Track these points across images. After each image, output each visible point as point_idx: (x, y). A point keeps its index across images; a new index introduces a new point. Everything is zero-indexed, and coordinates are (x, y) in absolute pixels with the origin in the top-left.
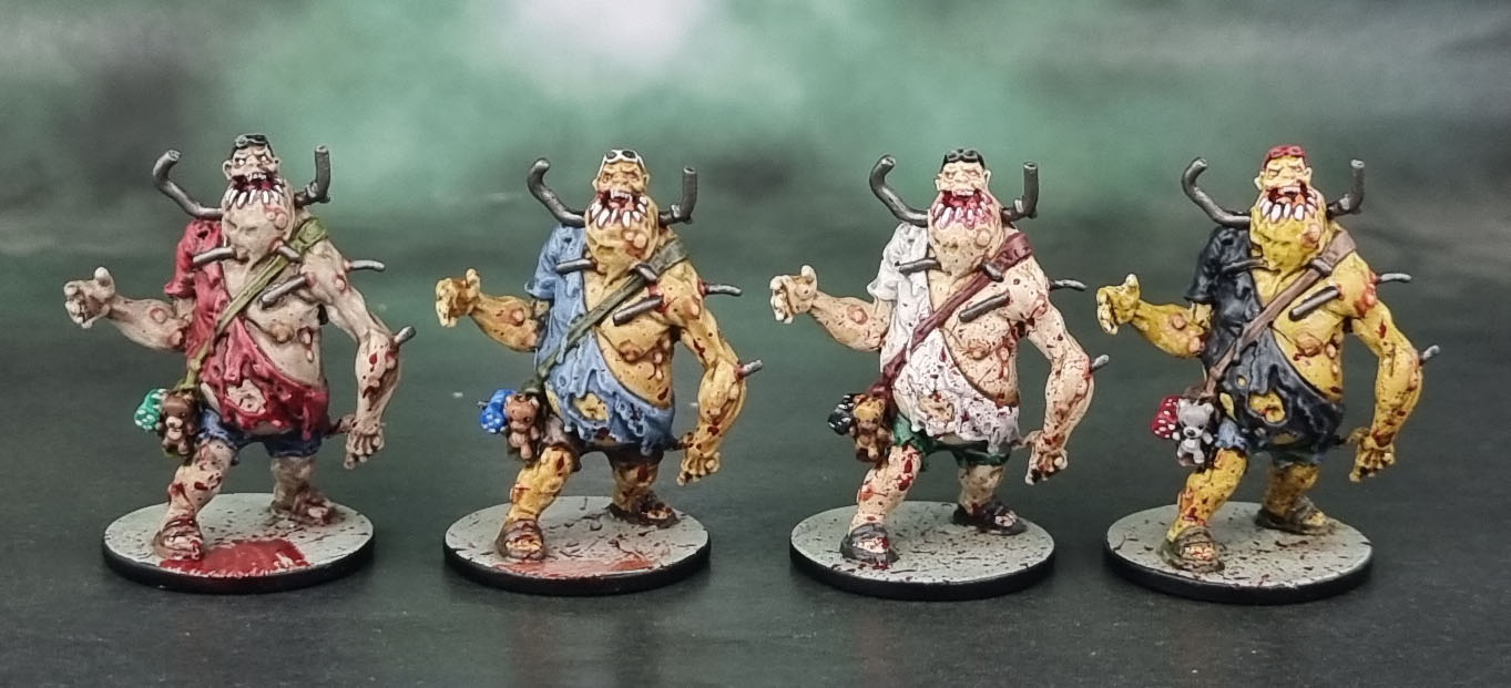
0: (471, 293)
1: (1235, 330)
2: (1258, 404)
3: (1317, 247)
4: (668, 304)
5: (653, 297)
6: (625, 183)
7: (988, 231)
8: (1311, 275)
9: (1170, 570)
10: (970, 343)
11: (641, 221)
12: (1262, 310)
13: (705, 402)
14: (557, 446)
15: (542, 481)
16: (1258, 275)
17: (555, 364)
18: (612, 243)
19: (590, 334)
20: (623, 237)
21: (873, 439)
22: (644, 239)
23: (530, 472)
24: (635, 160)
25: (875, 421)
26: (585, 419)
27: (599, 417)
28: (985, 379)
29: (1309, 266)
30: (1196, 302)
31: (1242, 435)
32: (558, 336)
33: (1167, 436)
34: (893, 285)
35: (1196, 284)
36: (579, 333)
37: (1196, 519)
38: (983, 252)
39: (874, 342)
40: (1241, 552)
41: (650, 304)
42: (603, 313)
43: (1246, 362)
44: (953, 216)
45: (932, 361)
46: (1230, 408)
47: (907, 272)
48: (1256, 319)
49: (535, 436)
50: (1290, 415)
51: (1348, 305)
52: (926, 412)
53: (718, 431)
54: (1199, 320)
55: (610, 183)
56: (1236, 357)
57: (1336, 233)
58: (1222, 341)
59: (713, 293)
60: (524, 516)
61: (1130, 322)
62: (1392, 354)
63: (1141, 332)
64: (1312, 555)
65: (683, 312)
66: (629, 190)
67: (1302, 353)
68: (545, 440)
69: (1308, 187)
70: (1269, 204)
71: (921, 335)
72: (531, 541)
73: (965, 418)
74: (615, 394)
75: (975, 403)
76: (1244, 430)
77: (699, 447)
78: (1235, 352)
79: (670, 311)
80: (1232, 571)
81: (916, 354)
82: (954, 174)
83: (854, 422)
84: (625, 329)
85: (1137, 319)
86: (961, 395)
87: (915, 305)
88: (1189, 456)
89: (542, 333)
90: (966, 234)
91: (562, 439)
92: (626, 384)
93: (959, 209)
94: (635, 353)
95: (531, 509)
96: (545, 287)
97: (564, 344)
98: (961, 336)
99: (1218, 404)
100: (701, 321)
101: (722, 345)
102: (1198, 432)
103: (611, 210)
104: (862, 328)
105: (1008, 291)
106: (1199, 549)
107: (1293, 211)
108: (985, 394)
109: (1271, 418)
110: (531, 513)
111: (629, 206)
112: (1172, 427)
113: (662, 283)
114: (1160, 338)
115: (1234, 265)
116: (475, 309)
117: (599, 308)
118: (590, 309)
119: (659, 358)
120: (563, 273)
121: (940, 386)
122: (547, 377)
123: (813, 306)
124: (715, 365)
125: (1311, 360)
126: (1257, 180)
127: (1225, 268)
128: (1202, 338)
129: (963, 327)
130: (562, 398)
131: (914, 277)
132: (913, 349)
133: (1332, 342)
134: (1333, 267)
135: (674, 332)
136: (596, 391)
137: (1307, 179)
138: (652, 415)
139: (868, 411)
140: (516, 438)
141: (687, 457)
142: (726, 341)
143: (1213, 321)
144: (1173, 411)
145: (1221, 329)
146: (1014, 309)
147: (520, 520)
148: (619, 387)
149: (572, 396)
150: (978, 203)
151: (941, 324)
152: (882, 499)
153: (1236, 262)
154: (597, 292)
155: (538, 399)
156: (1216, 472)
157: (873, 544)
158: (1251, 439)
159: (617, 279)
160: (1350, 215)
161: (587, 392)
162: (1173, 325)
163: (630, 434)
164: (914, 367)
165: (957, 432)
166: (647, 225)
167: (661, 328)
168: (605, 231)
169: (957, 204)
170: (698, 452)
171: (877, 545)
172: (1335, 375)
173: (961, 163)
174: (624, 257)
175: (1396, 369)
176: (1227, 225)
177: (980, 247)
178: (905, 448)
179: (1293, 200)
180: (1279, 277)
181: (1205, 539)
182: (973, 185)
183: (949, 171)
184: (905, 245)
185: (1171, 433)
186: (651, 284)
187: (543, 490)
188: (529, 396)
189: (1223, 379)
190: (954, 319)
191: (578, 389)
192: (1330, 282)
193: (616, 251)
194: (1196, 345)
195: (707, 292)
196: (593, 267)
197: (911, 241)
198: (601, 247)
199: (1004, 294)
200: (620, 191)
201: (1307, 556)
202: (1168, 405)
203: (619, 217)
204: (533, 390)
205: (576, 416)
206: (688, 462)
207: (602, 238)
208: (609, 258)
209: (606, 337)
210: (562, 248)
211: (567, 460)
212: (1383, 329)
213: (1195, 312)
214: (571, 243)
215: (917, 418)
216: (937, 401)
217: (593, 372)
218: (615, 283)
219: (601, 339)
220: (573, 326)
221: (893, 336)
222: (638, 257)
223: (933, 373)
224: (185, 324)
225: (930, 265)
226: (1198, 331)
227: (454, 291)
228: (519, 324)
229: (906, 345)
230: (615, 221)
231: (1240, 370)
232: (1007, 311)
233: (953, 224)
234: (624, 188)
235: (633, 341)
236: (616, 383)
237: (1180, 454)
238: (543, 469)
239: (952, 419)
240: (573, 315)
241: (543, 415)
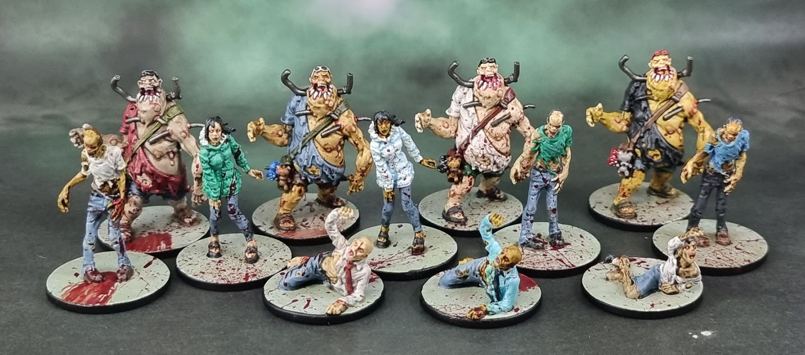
0: (261, 127)
1: (641, 124)
2: (651, 153)
3: (674, 91)
4: (343, 128)
5: (337, 125)
6: (323, 80)
7: (501, 90)
8: (671, 102)
9: (616, 218)
10: (496, 134)
11: (331, 96)
12: (652, 116)
13: (359, 165)
14: (299, 185)
15: (293, 199)
16: (650, 101)
17: (297, 153)
18: (319, 105)
19: (312, 141)
20: (324, 103)
21: (456, 174)
22: (333, 103)
23: (287, 195)
24: (327, 70)
25: (457, 168)
26: (310, 174)
27: (316, 174)
28: (502, 148)
29: (671, 98)
30: (625, 111)
31: (644, 165)
32: (297, 141)
33: (614, 165)
34: (458, 111)
35: (624, 104)
36: (307, 141)
37: (625, 196)
38: (499, 99)
39: (453, 135)
40: (643, 207)
41: (336, 128)
42: (316, 133)
43: (646, 136)
44: (488, 85)
45: (481, 143)
46: (639, 154)
47: (466, 107)
48: (650, 120)
49: (289, 181)
50: (663, 157)
51: (686, 113)
52: (479, 162)
53: (364, 175)
54: (626, 118)
55: (317, 80)
56: (642, 135)
57: (681, 84)
58: (636, 128)
59: (360, 121)
60: (286, 212)
61: (600, 121)
62: (703, 132)
63: (604, 124)
64: (671, 208)
65: (349, 131)
66: (325, 83)
67: (668, 133)
68: (293, 182)
69: (670, 67)
70: (655, 74)
71: (475, 132)
72: (290, 223)
73: (495, 163)
74: (323, 165)
75: (499, 158)
76: (644, 163)
77: (356, 181)
78: (641, 133)
79: (344, 131)
80: (640, 218)
81: (473, 140)
82: (486, 68)
83: (449, 168)
84: (326, 139)
85: (602, 120)
86: (493, 155)
87: (471, 120)
88: (623, 173)
89: (290, 139)
90: (494, 93)
91: (301, 182)
92: (327, 160)
93: (490, 83)
94: (330, 148)
95: (288, 209)
96: (290, 120)
97: (301, 145)
98: (492, 132)
99: (634, 152)
100: (356, 133)
101: (365, 141)
102: (627, 164)
103: (319, 92)
104: (447, 130)
105: (509, 113)
106: (627, 209)
107: (664, 77)
108: (502, 154)
109: (656, 159)
110: (289, 210)
111: (326, 90)
112: (616, 162)
113: (340, 119)
114: (610, 126)
115: (641, 98)
116: (263, 132)
117: (314, 131)
118: (311, 131)
119: (339, 148)
120: (298, 116)
121: (485, 152)
122: (294, 159)
123: (430, 124)
124: (362, 150)
125: (671, 135)
126: (649, 64)
127: (637, 99)
128: (627, 125)
129: (493, 128)
130: (301, 167)
131: (469, 109)
132: (472, 138)
133: (680, 127)
134: (680, 99)
135: (345, 138)
136: (315, 164)
137: (669, 64)
138: (338, 171)
139: (454, 163)
140: (282, 182)
141: (351, 185)
142: (366, 139)
143: (631, 118)
144: (616, 155)
145: (634, 122)
146: (513, 119)
147: (284, 214)
148: (325, 162)
149: (305, 167)
150: (496, 79)
151: (483, 128)
152: (459, 196)
153: (641, 96)
154: (313, 124)
155: (290, 167)
156: (633, 179)
157: (458, 215)
158: (648, 166)
159: (322, 119)
160: (687, 77)
161: (312, 165)
162: (616, 121)
163: (329, 179)
164: (473, 145)
165: (491, 169)
166: (333, 97)
167: (340, 137)
168: (316, 101)
169: (488, 80)
170: (356, 183)
171: (460, 215)
172: (681, 140)
173: (488, 63)
174: (325, 111)
175: (705, 138)
176: (637, 81)
177: (498, 97)
178: (469, 176)
179: (664, 73)
180: (658, 103)
181: (629, 205)
182: (493, 72)
183: (483, 66)
184: (462, 95)
185: (615, 164)
186: (337, 120)
187: (293, 202)
188: (286, 166)
189: (636, 143)
190: (489, 125)
191: (308, 164)
192: (679, 105)
193: (321, 109)
194: (625, 128)
195: (358, 120)
196: (311, 114)
197: (465, 94)
198: (315, 107)
199: (508, 114)
200: (322, 84)
201: (669, 209)
202: (614, 152)
203: (322, 95)
204: (288, 163)
205: (307, 174)
206: (352, 187)
207: (315, 103)
208: (319, 111)
209: (318, 142)
210: (296, 104)
211: (303, 190)
212: (700, 122)
213: (624, 115)
214: (301, 103)
215: (475, 165)
216: (484, 158)
217: (314, 157)
218: (321, 120)
219: (316, 142)
220: (304, 138)
221: (461, 131)
222: (330, 110)
223: (482, 147)
224: (126, 145)
225: (476, 104)
226: (625, 123)
227: (254, 127)
228: (280, 136)
229: (469, 136)
230: (321, 97)
231: (643, 140)
232: (509, 121)
233: (488, 89)
234: (323, 82)
235: (329, 143)
236: (323, 160)
237: (619, 172)
238: (293, 193)
239: (490, 164)
240: (304, 133)
241: (293, 172)
